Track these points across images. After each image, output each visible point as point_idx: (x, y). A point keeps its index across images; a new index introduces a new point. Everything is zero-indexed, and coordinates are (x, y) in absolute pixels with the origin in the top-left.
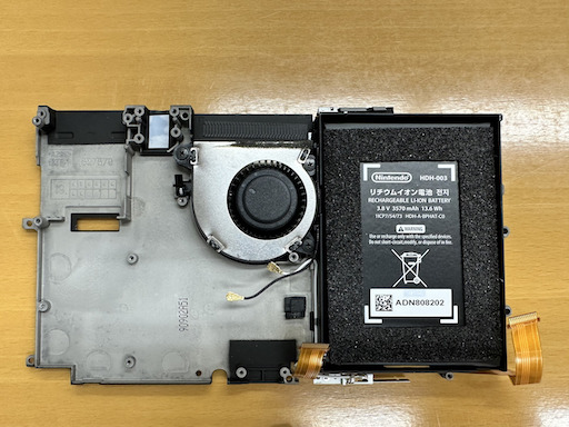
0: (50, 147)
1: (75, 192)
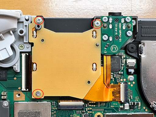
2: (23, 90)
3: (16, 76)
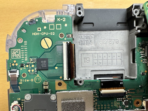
0: (80, 32)
1: (96, 61)
2: (64, 79)
3: (57, 65)
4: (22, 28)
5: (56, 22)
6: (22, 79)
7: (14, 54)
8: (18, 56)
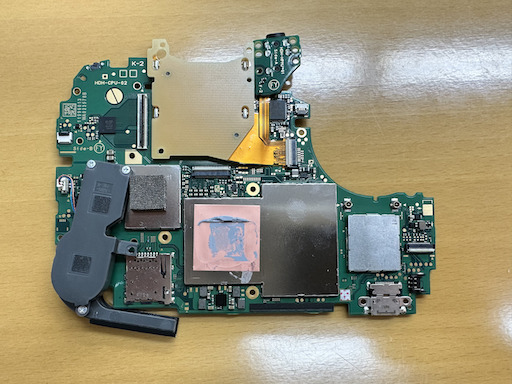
4: (80, 75)
5: (130, 67)
6: (77, 145)
7: (67, 110)
8: (73, 114)
